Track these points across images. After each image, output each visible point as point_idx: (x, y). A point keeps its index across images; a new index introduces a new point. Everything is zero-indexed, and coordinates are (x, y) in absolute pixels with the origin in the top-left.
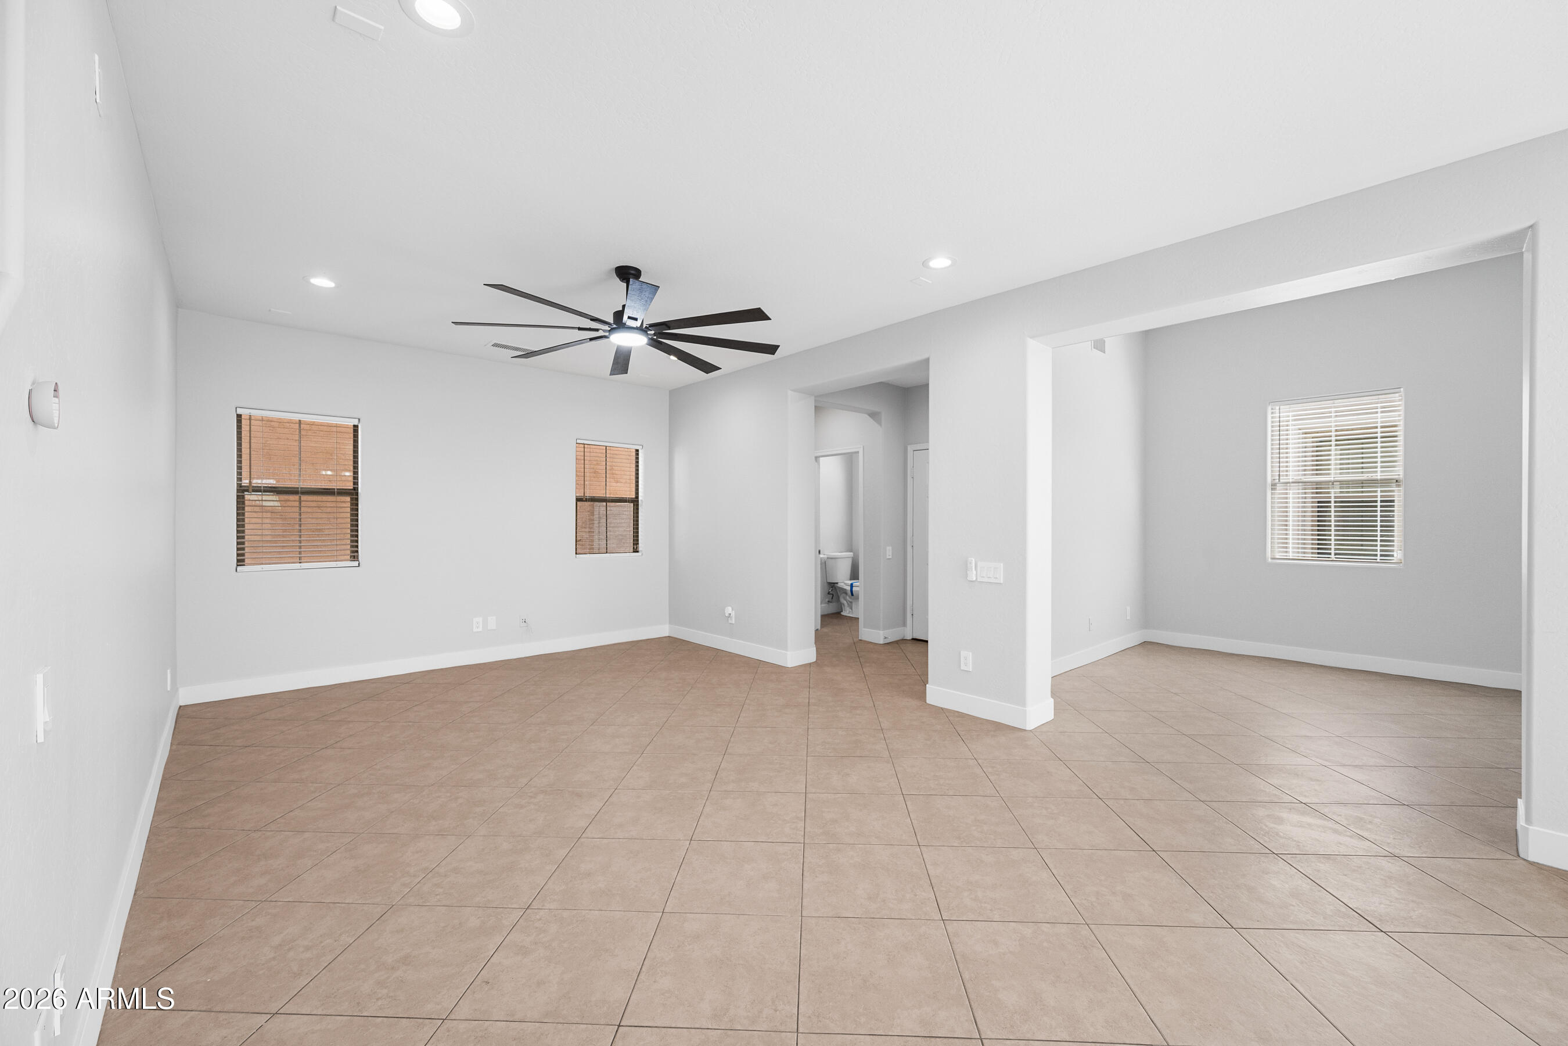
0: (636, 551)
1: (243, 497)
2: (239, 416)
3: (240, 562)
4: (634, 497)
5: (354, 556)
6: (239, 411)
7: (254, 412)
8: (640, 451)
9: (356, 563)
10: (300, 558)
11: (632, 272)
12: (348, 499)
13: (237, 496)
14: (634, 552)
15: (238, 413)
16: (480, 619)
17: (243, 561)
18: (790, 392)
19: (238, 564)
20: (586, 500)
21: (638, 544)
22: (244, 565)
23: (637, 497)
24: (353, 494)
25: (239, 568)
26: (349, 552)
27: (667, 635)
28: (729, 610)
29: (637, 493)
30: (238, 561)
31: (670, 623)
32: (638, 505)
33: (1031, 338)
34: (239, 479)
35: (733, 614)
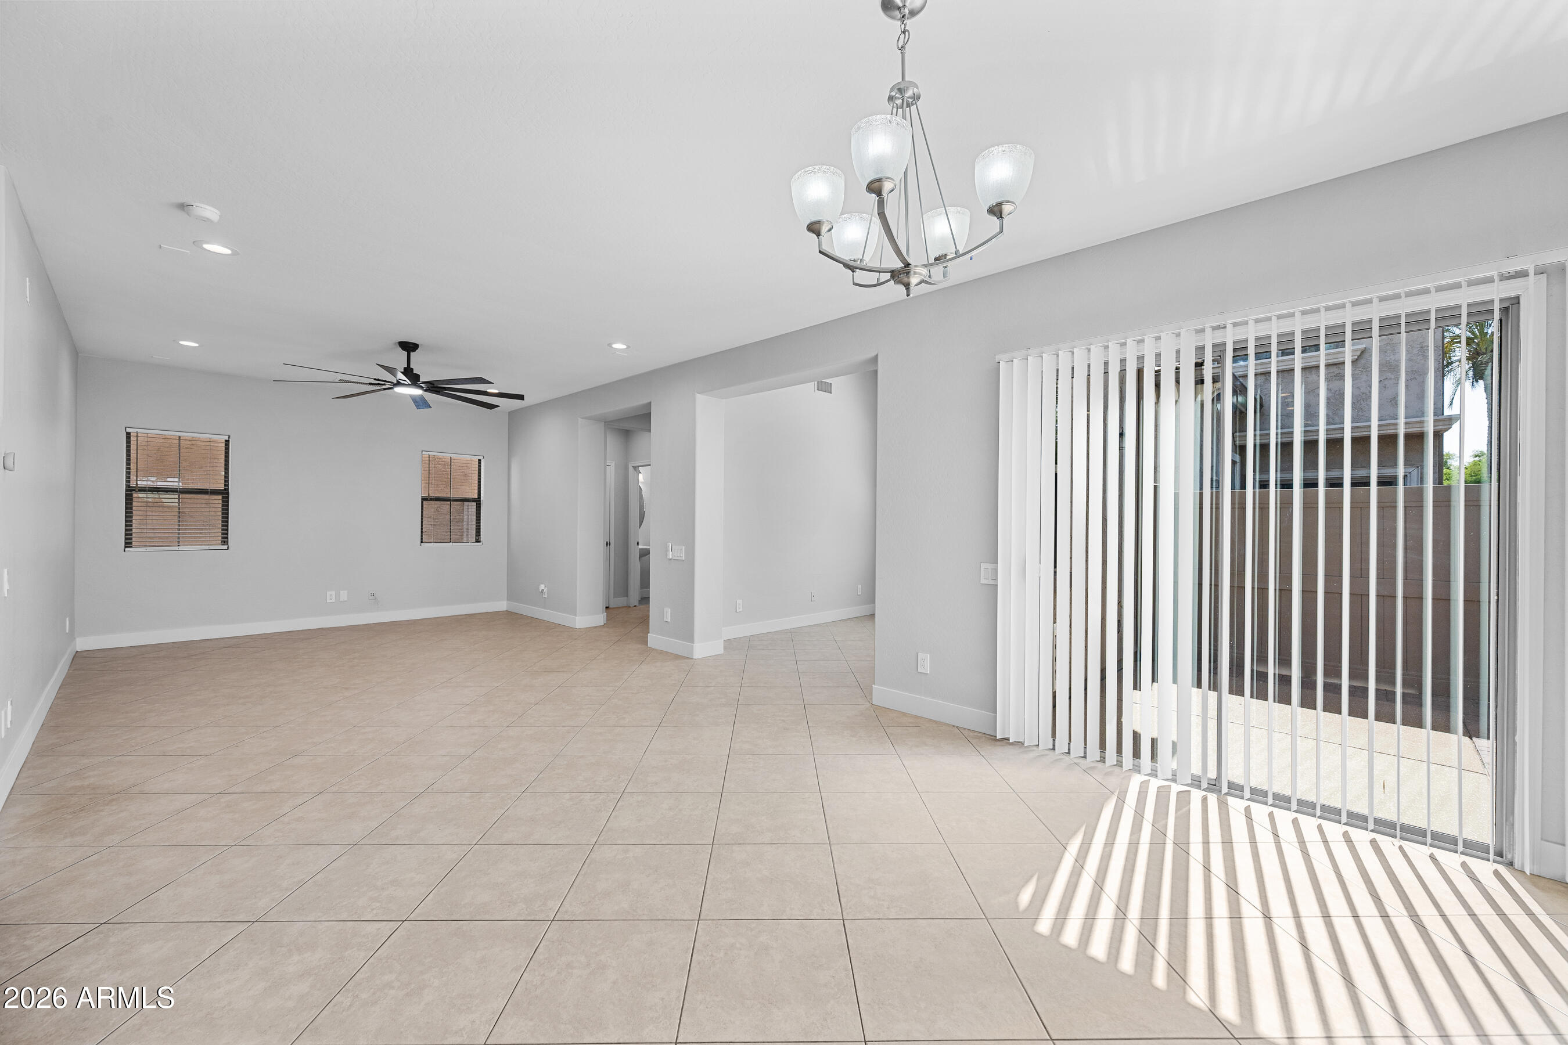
0: (478, 541)
1: (132, 495)
2: (128, 435)
3: (128, 544)
4: (477, 497)
5: (225, 540)
6: (128, 430)
7: (139, 431)
8: (482, 460)
9: (226, 547)
10: (179, 542)
11: (411, 346)
12: (220, 497)
13: (126, 494)
14: (476, 542)
15: (127, 431)
16: (333, 593)
17: (131, 543)
18: (580, 419)
19: (126, 546)
20: (431, 500)
21: (480, 535)
22: (131, 547)
23: (479, 497)
24: (225, 494)
25: (126, 549)
26: (220, 538)
27: (505, 609)
28: (542, 587)
29: (479, 494)
30: (126, 543)
31: (508, 600)
32: (480, 504)
33: (699, 393)
34: (128, 482)
35: (545, 590)
